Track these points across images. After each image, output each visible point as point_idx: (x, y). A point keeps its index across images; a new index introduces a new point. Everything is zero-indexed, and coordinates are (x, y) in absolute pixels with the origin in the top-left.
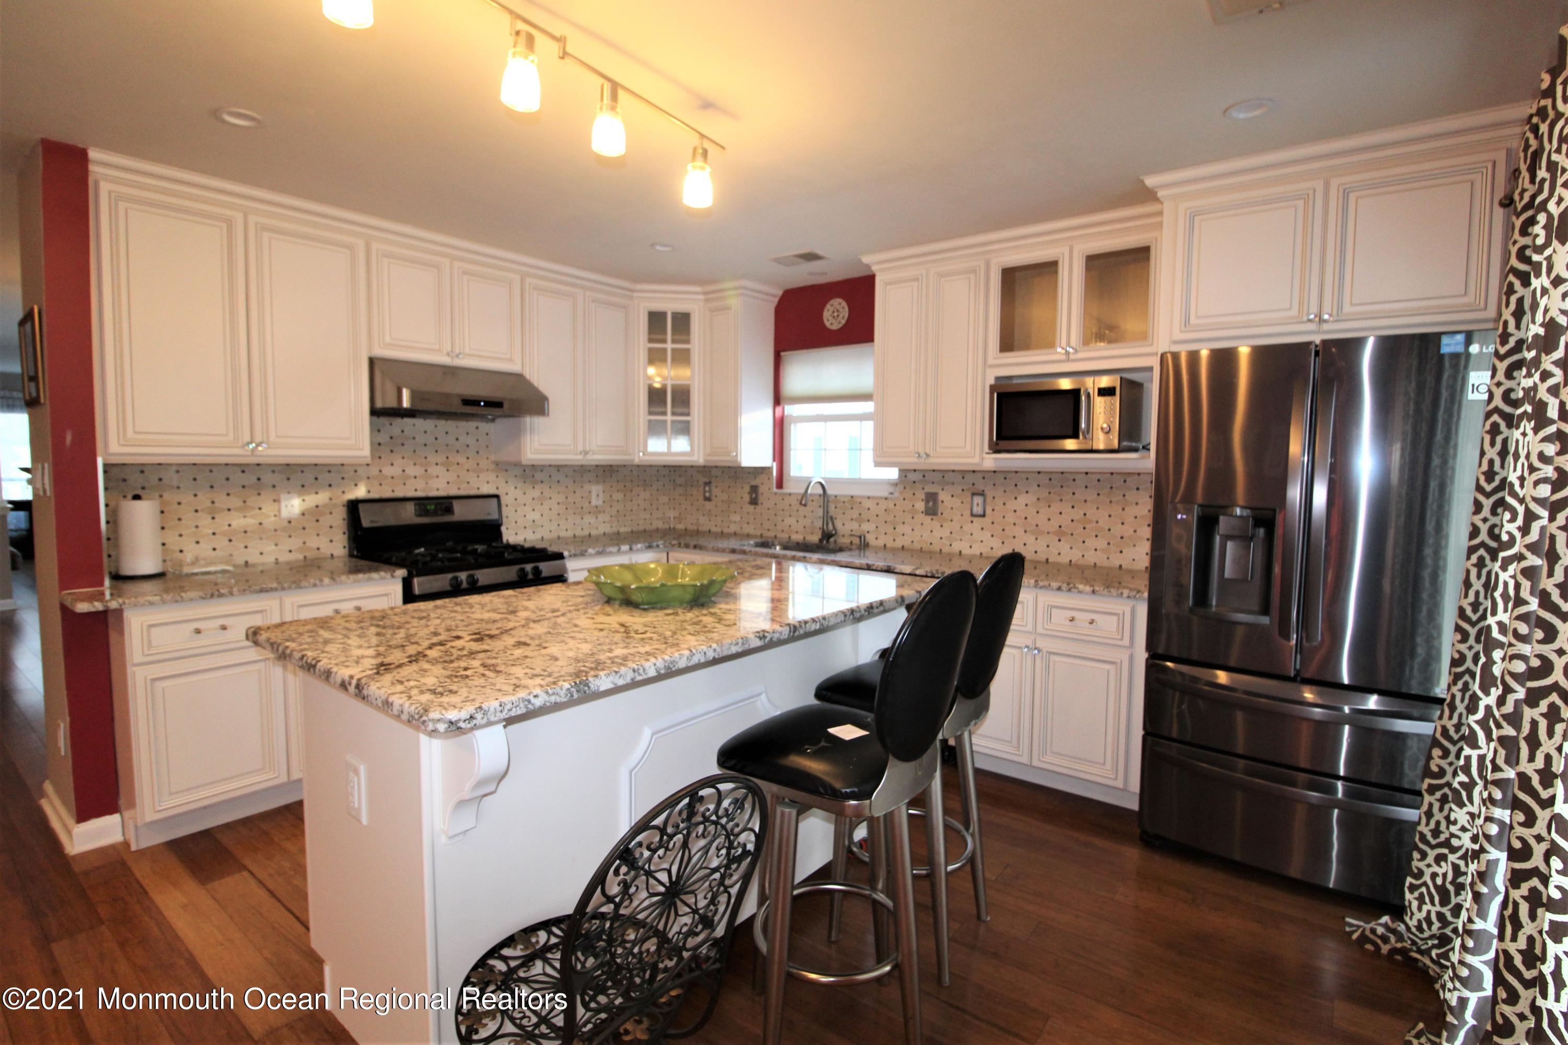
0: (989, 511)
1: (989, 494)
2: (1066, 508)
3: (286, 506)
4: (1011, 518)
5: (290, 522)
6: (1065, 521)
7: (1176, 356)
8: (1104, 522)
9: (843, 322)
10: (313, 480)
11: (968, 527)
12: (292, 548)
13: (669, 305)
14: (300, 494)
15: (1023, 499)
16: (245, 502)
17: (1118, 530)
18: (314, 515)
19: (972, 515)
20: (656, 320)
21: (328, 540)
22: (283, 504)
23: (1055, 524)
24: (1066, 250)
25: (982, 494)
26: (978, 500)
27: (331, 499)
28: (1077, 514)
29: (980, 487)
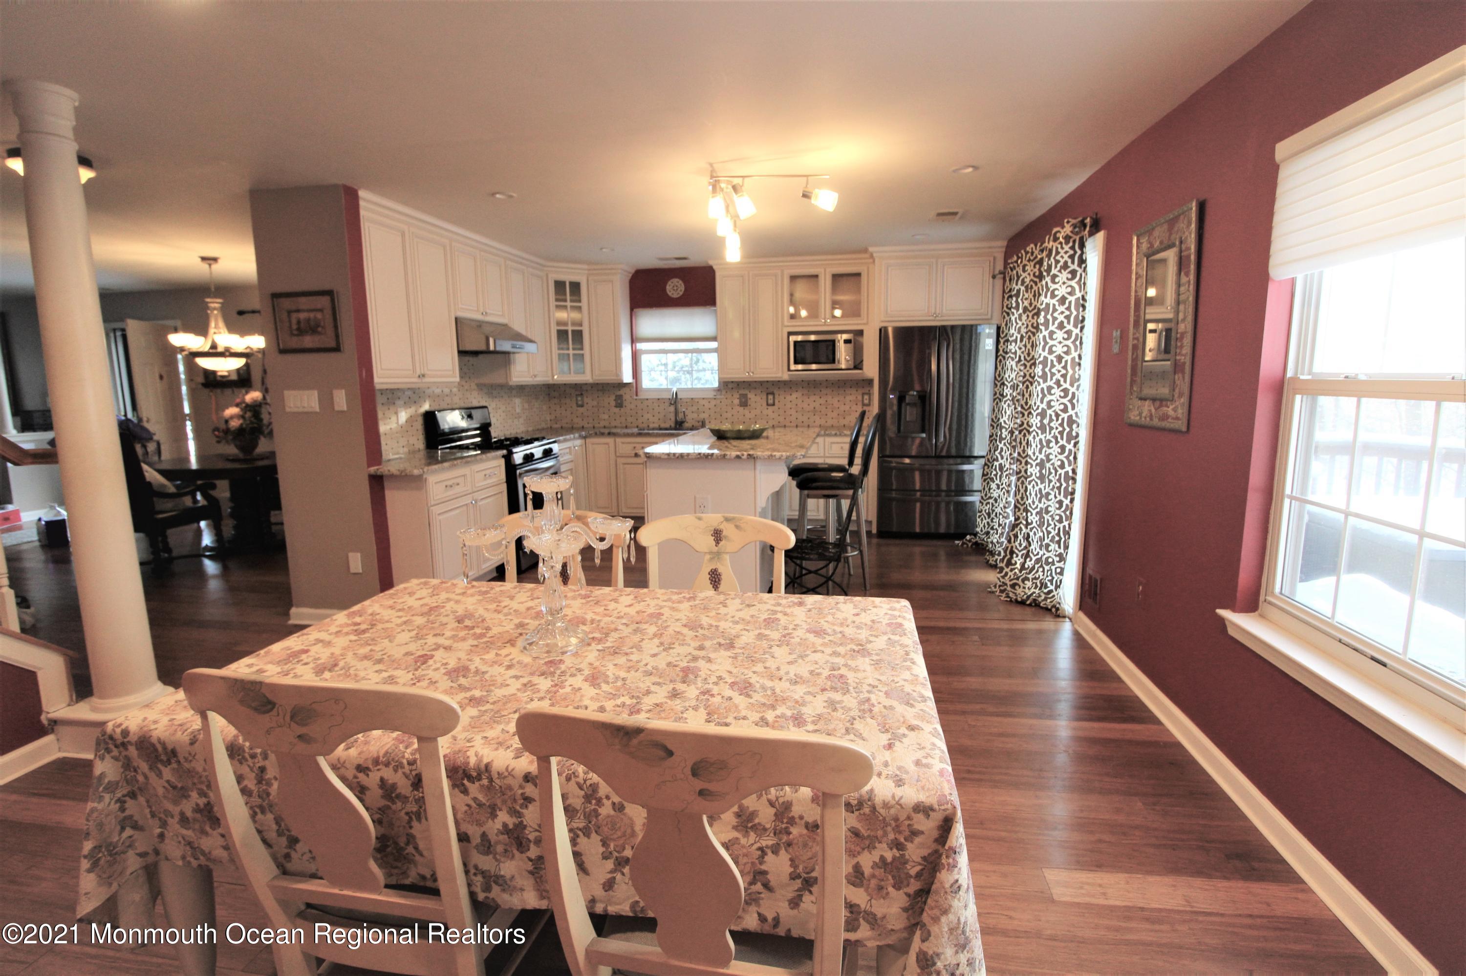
0: (776, 401)
1: (775, 392)
2: (817, 398)
4: (789, 405)
6: (817, 405)
7: (886, 328)
8: (836, 404)
9: (681, 293)
11: (765, 412)
13: (568, 278)
15: (794, 395)
17: (843, 408)
19: (768, 405)
20: (560, 286)
23: (811, 407)
24: (823, 270)
25: (773, 394)
26: (771, 397)
28: (822, 401)
29: (771, 390)
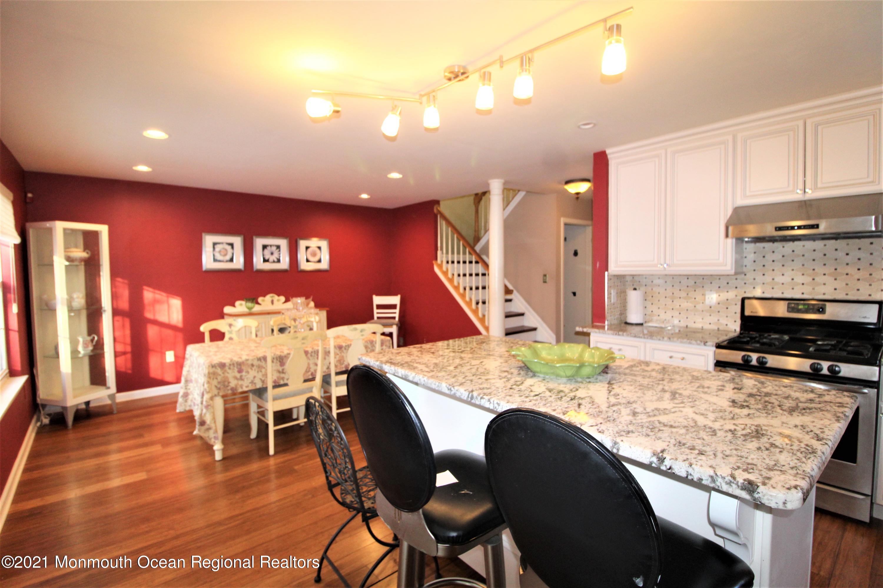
3: (709, 298)
5: (711, 307)
10: (726, 284)
12: (712, 322)
14: (717, 292)
16: (688, 294)
18: (726, 304)
21: (734, 320)
22: (707, 297)
27: (736, 296)
